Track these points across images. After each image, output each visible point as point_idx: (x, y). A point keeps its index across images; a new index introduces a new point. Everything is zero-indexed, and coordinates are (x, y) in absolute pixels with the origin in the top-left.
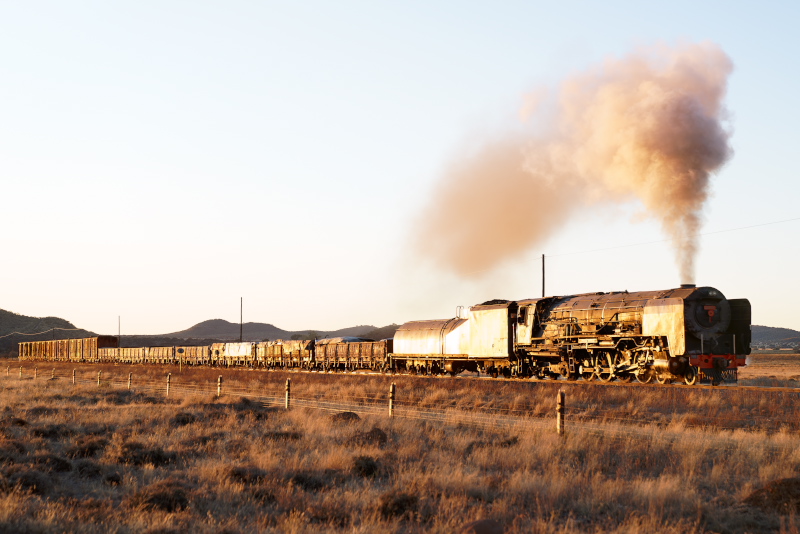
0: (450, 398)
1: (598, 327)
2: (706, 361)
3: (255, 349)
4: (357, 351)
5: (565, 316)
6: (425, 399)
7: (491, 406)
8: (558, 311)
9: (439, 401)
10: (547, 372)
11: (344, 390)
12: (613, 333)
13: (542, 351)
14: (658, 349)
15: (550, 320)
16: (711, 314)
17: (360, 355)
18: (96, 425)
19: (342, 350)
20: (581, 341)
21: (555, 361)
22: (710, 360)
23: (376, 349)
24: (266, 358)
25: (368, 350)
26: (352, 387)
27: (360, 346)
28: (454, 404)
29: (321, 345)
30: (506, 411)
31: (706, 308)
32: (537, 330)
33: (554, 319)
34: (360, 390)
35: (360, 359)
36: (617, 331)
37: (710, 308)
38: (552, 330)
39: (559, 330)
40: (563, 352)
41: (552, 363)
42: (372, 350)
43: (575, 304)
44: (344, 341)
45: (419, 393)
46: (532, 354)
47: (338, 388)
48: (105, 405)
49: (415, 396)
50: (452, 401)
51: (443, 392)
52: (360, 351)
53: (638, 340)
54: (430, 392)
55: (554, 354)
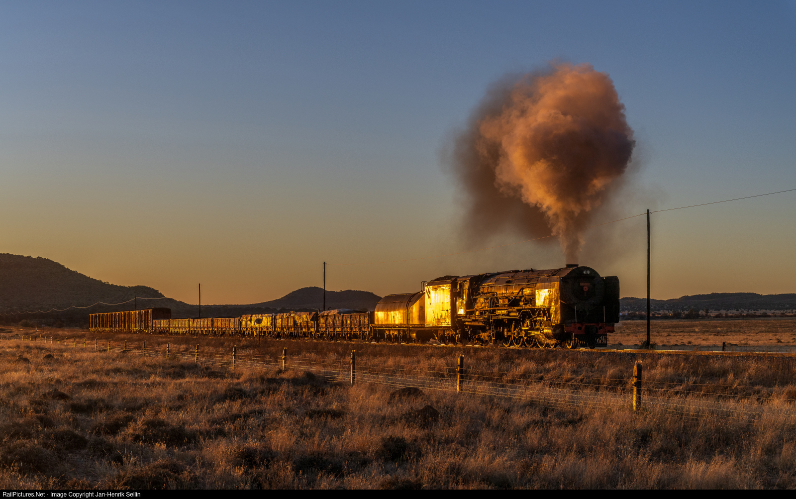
0: (538, 372)
1: (509, 300)
2: (580, 328)
3: (274, 319)
4: (349, 322)
5: (489, 291)
6: (510, 374)
7: (582, 380)
8: (485, 287)
9: (526, 375)
10: (479, 339)
11: (424, 364)
12: (519, 305)
13: (473, 321)
14: (545, 319)
15: (479, 294)
16: (586, 289)
17: (351, 326)
18: (135, 400)
19: (338, 321)
20: (499, 312)
21: (483, 329)
22: (583, 328)
23: (362, 319)
24: (282, 328)
25: (357, 321)
26: (434, 360)
27: (351, 317)
28: (541, 378)
29: (323, 316)
30: (597, 386)
31: (582, 284)
32: (470, 304)
33: (483, 293)
34: (441, 363)
35: (351, 329)
36: (522, 303)
37: (586, 286)
38: (481, 303)
39: (485, 303)
40: (487, 322)
41: (482, 332)
42: (360, 321)
43: (497, 281)
44: (339, 313)
45: (505, 366)
46: (467, 323)
47: (418, 362)
48: (158, 379)
49: (500, 369)
50: (540, 375)
51: (531, 365)
52: (351, 322)
53: (534, 311)
54: (519, 365)
55: (481, 324)
